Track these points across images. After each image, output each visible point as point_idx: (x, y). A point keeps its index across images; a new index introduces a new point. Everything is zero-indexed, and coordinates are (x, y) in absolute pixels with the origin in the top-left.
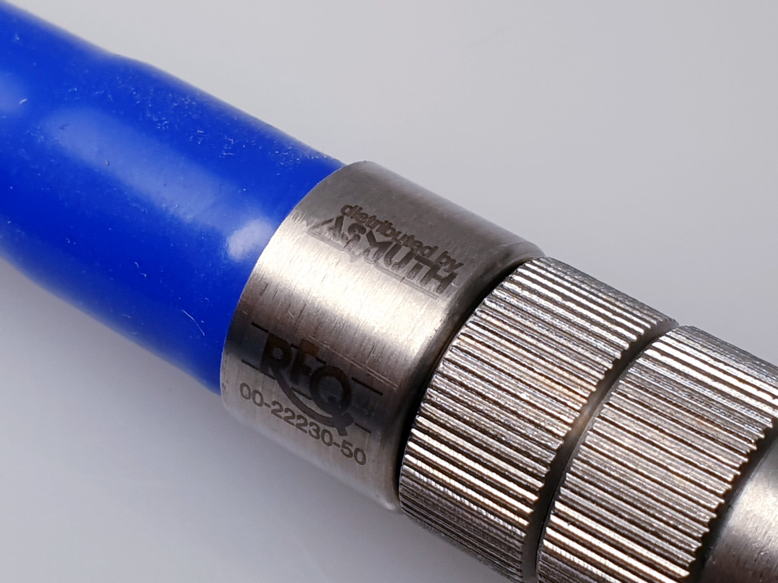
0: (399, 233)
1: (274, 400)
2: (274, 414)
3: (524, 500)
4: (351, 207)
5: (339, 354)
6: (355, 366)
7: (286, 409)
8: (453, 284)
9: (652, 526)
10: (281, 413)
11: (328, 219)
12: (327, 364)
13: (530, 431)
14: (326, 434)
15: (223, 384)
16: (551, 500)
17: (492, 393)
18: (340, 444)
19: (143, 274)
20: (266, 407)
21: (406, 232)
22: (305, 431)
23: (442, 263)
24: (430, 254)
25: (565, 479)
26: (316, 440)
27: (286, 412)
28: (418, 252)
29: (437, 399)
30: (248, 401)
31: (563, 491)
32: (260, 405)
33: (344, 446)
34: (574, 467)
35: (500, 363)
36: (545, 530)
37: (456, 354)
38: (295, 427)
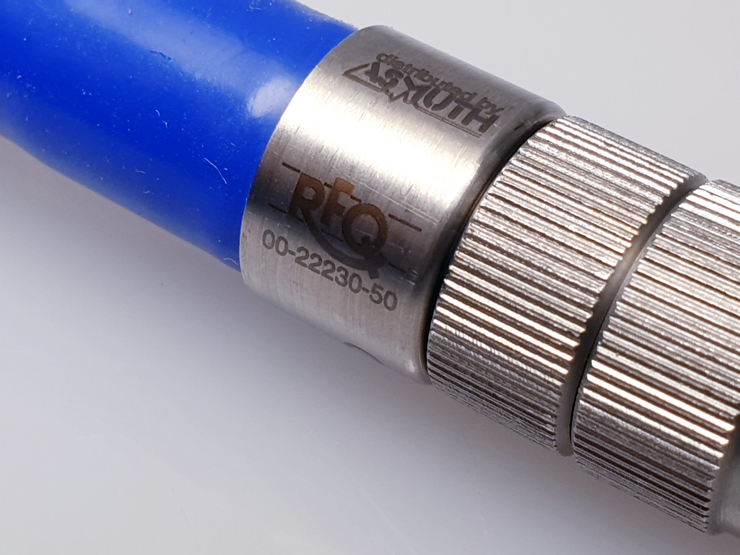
0: (437, 79)
1: (300, 246)
2: (299, 263)
3: (569, 334)
4: (386, 56)
5: (376, 191)
6: (393, 203)
7: (312, 255)
8: (495, 124)
9: (709, 351)
10: (306, 260)
11: (363, 64)
12: (363, 202)
13: (579, 262)
14: (356, 280)
15: (243, 234)
16: (599, 331)
17: (540, 226)
18: (370, 289)
19: (164, 122)
20: (291, 255)
21: (444, 80)
22: (331, 279)
23: (483, 107)
24: (470, 99)
25: (616, 308)
26: (343, 287)
27: (312, 258)
28: (458, 96)
29: (479, 233)
30: (270, 251)
31: (613, 321)
32: (283, 254)
33: (374, 291)
34: (626, 296)
35: (546, 197)
36: (591, 363)
37: (500, 189)
38: (320, 275)
